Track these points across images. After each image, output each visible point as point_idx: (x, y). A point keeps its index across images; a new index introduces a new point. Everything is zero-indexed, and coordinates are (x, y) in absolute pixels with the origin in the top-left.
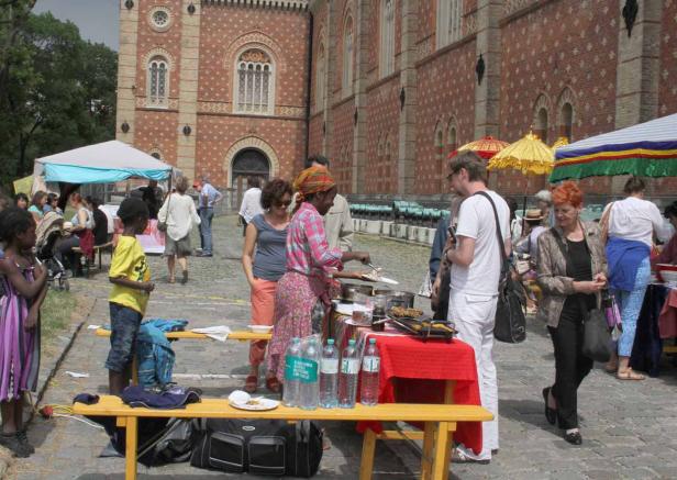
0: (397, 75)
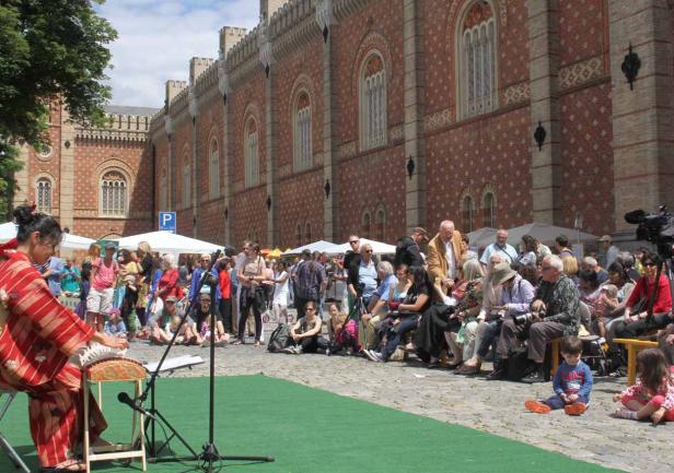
0: (222, 198)
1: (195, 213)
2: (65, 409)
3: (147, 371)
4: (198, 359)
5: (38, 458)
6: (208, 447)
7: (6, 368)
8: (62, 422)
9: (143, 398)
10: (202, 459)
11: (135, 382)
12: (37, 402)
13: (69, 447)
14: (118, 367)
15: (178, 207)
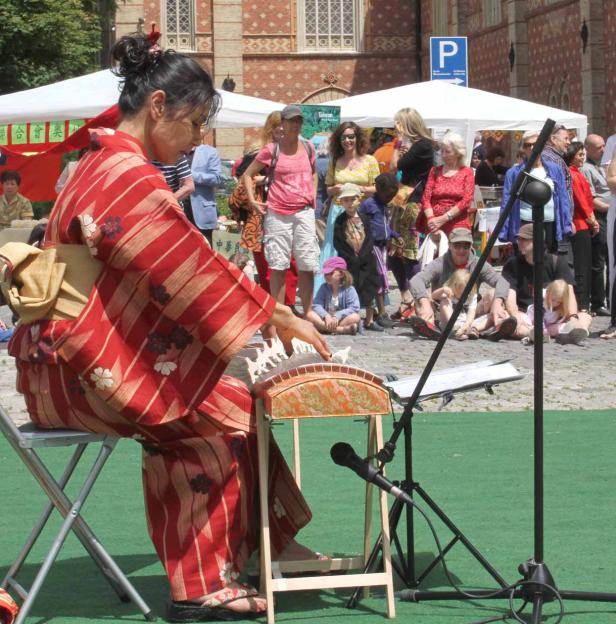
1: (512, 36)
2: (218, 477)
3: (394, 395)
4: (508, 371)
5: (165, 582)
6: (532, 569)
7: (92, 384)
8: (212, 505)
9: (387, 455)
10: (517, 595)
11: (368, 420)
12: (160, 460)
13: (228, 560)
14: (329, 385)
15: (474, 24)
